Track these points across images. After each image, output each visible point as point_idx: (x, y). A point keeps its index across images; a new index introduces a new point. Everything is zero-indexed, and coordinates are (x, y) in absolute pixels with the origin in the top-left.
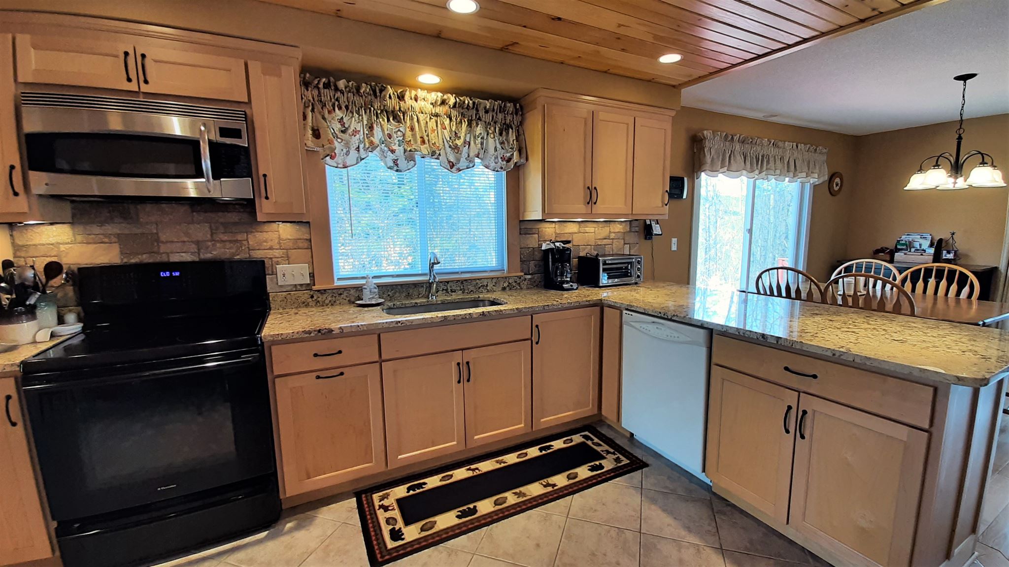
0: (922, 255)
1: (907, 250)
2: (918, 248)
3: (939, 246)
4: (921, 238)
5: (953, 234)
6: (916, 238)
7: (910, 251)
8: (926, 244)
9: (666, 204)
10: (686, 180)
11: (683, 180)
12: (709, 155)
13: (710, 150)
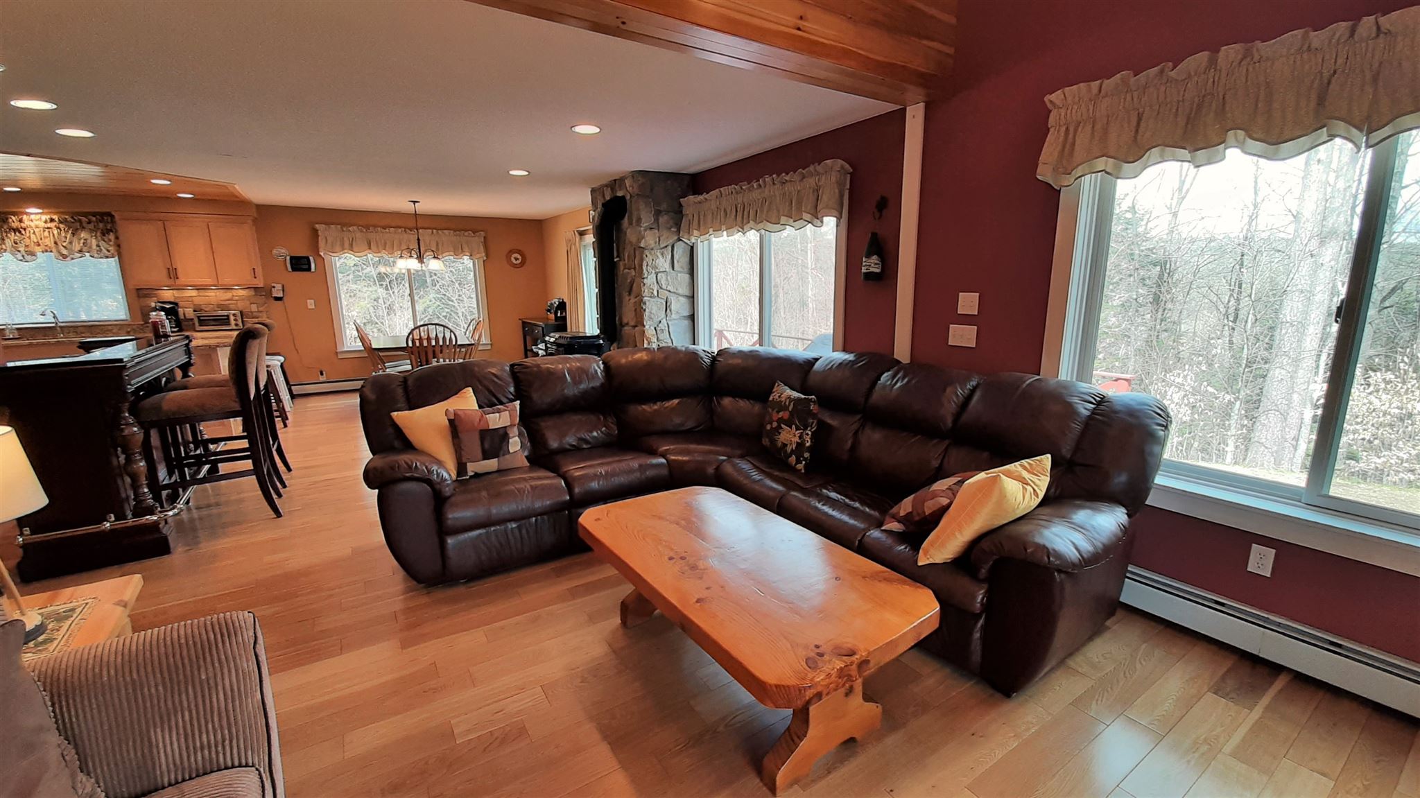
9: (255, 278)
10: (311, 258)
11: (308, 258)
12: (324, 241)
13: (326, 238)
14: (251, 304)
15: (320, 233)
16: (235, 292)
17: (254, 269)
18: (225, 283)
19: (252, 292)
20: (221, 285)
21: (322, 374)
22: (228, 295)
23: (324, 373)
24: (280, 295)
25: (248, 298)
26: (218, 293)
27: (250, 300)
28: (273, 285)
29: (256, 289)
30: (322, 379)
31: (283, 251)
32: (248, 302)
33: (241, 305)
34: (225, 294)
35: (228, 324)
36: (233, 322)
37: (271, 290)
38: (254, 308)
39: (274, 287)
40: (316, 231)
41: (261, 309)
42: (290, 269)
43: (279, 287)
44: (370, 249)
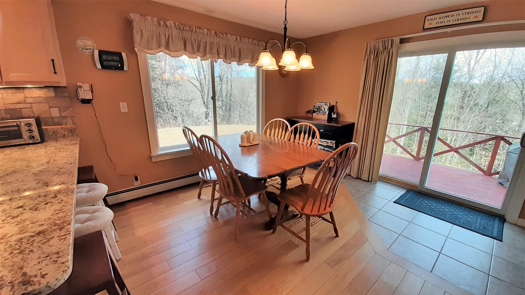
0: (324, 115)
1: (318, 112)
2: (323, 111)
3: (332, 109)
4: (325, 104)
5: (337, 103)
6: (323, 104)
7: (320, 112)
8: (326, 108)
9: (55, 73)
10: (124, 55)
11: (119, 55)
12: (139, 34)
13: (141, 31)
14: (50, 107)
15: (135, 24)
16: (27, 93)
17: (53, 60)
18: (12, 79)
19: (51, 93)
20: (7, 83)
21: (136, 179)
22: (18, 96)
23: (138, 177)
24: (89, 96)
25: (48, 100)
26: (5, 95)
27: (49, 103)
28: (78, 84)
29: (56, 88)
30: (137, 184)
31: (89, 43)
32: (47, 106)
33: (38, 110)
34: (15, 95)
35: (20, 136)
36: (26, 135)
37: (77, 91)
38: (55, 113)
39: (81, 87)
40: (129, 24)
41: (64, 114)
42: (99, 66)
43: (86, 87)
44: (185, 49)
